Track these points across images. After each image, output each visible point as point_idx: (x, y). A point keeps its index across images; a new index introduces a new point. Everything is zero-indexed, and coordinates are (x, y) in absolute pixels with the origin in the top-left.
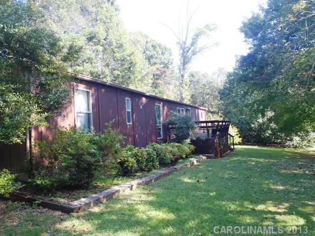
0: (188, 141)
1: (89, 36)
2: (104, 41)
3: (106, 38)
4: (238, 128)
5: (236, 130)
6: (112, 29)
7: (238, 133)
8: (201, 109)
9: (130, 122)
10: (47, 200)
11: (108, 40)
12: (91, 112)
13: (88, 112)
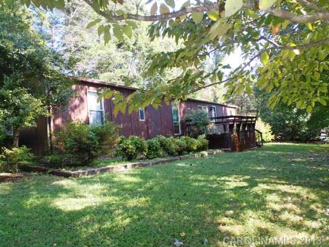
0: (204, 136)
1: (118, 43)
2: (133, 46)
3: (135, 43)
4: (270, 125)
5: (268, 127)
6: (141, 34)
7: (270, 130)
8: (230, 107)
9: (143, 119)
10: (56, 170)
11: (138, 45)
12: (103, 110)
13: (100, 110)
